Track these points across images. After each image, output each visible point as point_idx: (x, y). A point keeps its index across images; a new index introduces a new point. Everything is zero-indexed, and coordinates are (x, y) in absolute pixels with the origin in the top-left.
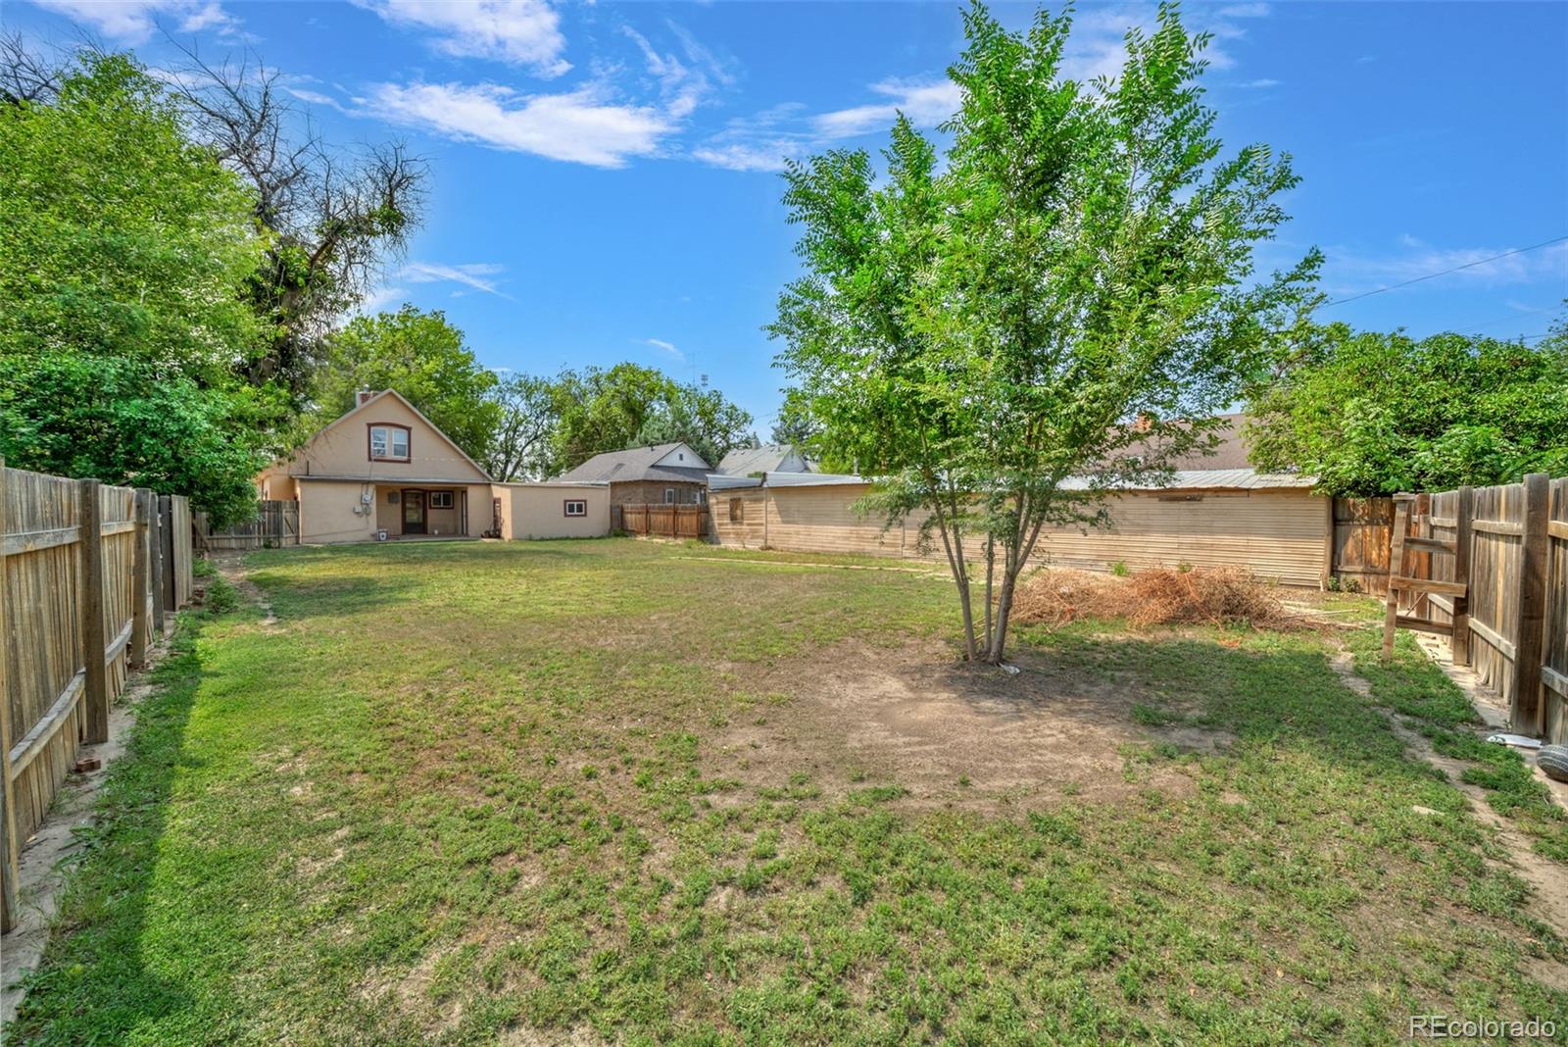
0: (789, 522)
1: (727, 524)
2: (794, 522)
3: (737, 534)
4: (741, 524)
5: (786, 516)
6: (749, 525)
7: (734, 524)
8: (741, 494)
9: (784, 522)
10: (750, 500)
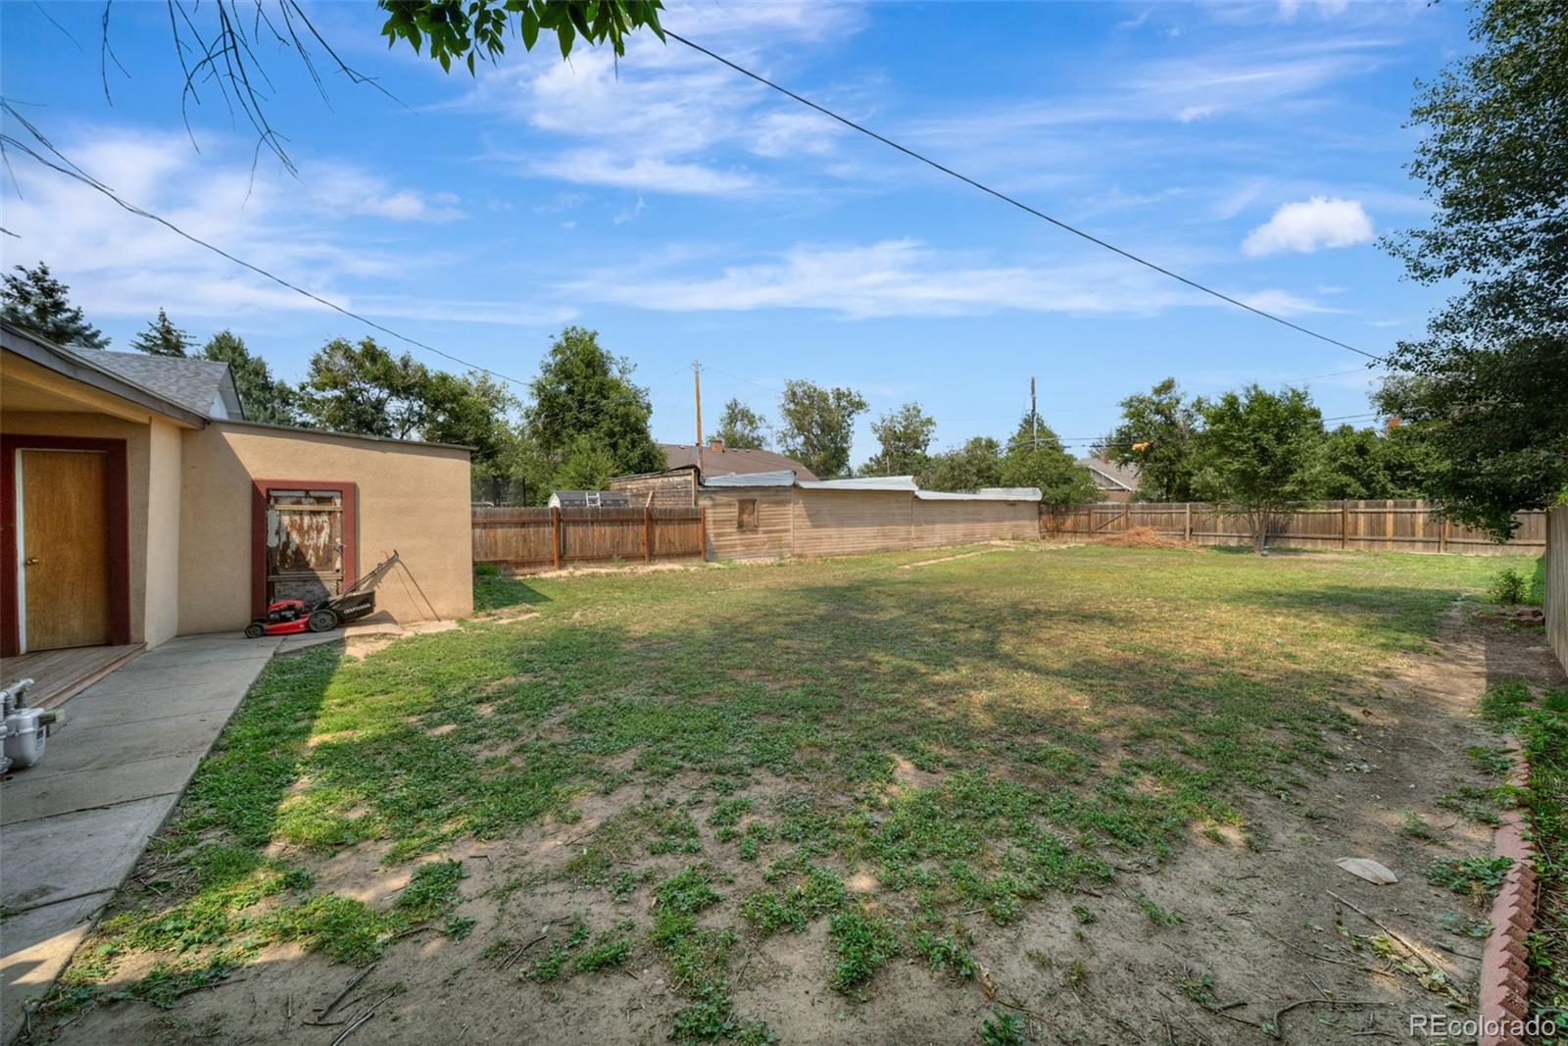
0: (820, 527)
1: (731, 534)
2: (826, 526)
3: (749, 546)
4: (756, 532)
5: (816, 520)
6: (765, 532)
7: (743, 532)
8: (755, 495)
9: (814, 526)
10: (769, 503)
